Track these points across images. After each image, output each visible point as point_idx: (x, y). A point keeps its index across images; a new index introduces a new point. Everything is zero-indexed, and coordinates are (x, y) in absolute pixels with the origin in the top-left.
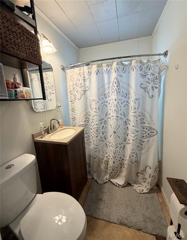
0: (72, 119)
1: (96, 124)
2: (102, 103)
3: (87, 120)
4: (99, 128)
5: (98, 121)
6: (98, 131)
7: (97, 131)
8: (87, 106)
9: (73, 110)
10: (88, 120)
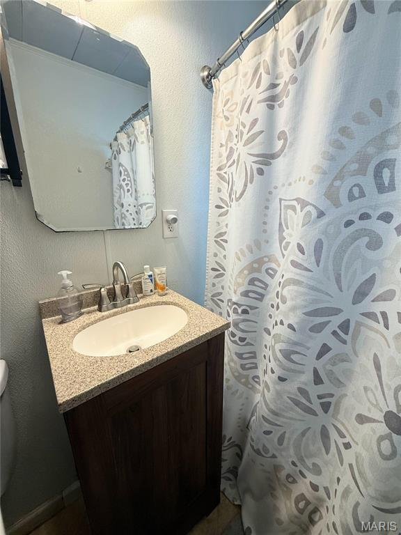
0: (214, 269)
1: (286, 323)
2: (349, 223)
3: (256, 290)
4: (298, 349)
5: (299, 313)
6: (294, 357)
7: (287, 355)
8: (265, 231)
9: (221, 239)
10: (260, 290)
